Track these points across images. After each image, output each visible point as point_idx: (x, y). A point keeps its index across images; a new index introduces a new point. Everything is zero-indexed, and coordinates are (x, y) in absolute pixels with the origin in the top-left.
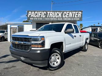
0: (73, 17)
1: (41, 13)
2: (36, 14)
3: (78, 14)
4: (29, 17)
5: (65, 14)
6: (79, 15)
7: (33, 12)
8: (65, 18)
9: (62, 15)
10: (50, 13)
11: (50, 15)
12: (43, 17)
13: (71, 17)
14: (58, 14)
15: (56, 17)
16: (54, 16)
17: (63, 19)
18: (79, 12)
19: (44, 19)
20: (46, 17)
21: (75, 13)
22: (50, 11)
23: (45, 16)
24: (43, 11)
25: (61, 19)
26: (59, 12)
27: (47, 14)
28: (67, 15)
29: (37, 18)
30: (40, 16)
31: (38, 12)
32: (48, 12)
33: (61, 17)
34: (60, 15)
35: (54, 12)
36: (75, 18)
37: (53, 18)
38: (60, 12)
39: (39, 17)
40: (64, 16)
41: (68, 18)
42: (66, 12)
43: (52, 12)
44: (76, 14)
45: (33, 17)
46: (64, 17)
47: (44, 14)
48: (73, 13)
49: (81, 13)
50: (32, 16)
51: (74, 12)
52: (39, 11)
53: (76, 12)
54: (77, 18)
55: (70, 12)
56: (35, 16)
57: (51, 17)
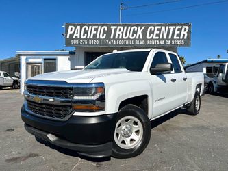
0: (170, 37)
1: (96, 30)
2: (86, 32)
3: (180, 30)
4: (68, 37)
5: (152, 32)
6: (183, 32)
7: (78, 27)
8: (152, 39)
9: (144, 33)
10: (116, 30)
11: (118, 32)
12: (101, 37)
13: (165, 37)
14: (135, 32)
15: (131, 37)
16: (126, 36)
17: (146, 42)
18: (184, 27)
19: (103, 42)
20: (108, 38)
21: (174, 30)
22: (117, 25)
23: (105, 35)
24: (102, 26)
25: (143, 43)
26: (137, 26)
27: (110, 30)
28: (156, 32)
29: (88, 40)
30: (95, 35)
31: (90, 27)
32: (113, 28)
33: (141, 38)
34: (139, 33)
35: (126, 27)
36: (175, 40)
37: (124, 39)
38: (140, 27)
39: (92, 37)
40: (149, 36)
41: (159, 40)
42: (153, 28)
43: (122, 28)
44: (176, 32)
45: (79, 37)
46: (147, 37)
47: (104, 32)
48: (169, 30)
49: (187, 28)
50: (75, 35)
51: (172, 28)
53: (177, 27)
54: (179, 39)
55: (163, 28)
56: (82, 37)
57: (118, 39)
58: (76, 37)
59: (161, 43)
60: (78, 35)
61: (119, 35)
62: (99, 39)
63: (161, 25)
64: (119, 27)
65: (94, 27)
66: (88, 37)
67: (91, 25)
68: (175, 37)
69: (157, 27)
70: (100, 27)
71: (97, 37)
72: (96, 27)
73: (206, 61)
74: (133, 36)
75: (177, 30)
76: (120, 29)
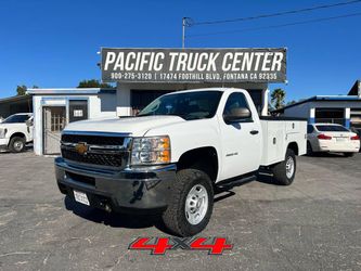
0: (256, 69)
1: (148, 58)
2: (133, 61)
3: (271, 58)
4: (106, 68)
5: (230, 61)
6: (275, 62)
7: (121, 54)
8: (230, 72)
9: (219, 62)
10: (177, 58)
11: (180, 62)
12: (156, 69)
13: (249, 69)
14: (205, 61)
15: (199, 69)
16: (191, 67)
17: (221, 76)
18: (277, 54)
19: (158, 76)
20: (165, 69)
21: (262, 57)
22: (179, 51)
23: (161, 65)
24: (156, 51)
25: (217, 77)
26: (209, 52)
27: (168, 58)
28: (236, 61)
29: (136, 73)
30: (146, 66)
31: (139, 54)
32: (173, 55)
33: (215, 69)
34: (212, 62)
35: (191, 54)
36: (263, 72)
37: (189, 72)
38: (212, 54)
39: (141, 69)
40: (226, 67)
41: (240, 72)
42: (231, 54)
43: (186, 55)
44: (266, 61)
45: (122, 69)
46: (224, 69)
47: (160, 61)
48: (255, 57)
49: (281, 55)
50: (117, 65)
51: (259, 55)
52: (142, 51)
53: (267, 54)
54: (270, 72)
55: (247, 54)
56: (127, 68)
57: (181, 71)
58: (119, 68)
59: (244, 77)
60: (121, 66)
61: (182, 65)
62: (153, 71)
63: (244, 51)
64: (182, 54)
65: (144, 54)
66: (136, 69)
67: (139, 51)
68: (264, 69)
69: (237, 54)
70: (153, 54)
71: (150, 69)
72: (148, 54)
73: (314, 99)
74: (202, 67)
75: (266, 57)
76: (183, 57)
